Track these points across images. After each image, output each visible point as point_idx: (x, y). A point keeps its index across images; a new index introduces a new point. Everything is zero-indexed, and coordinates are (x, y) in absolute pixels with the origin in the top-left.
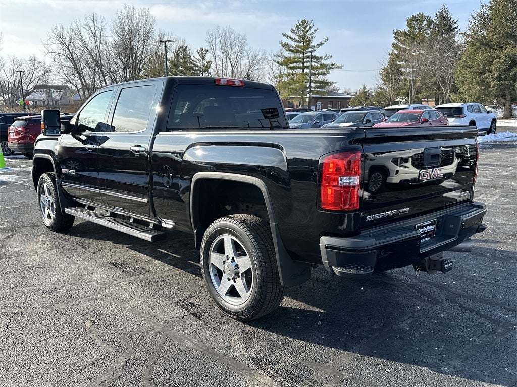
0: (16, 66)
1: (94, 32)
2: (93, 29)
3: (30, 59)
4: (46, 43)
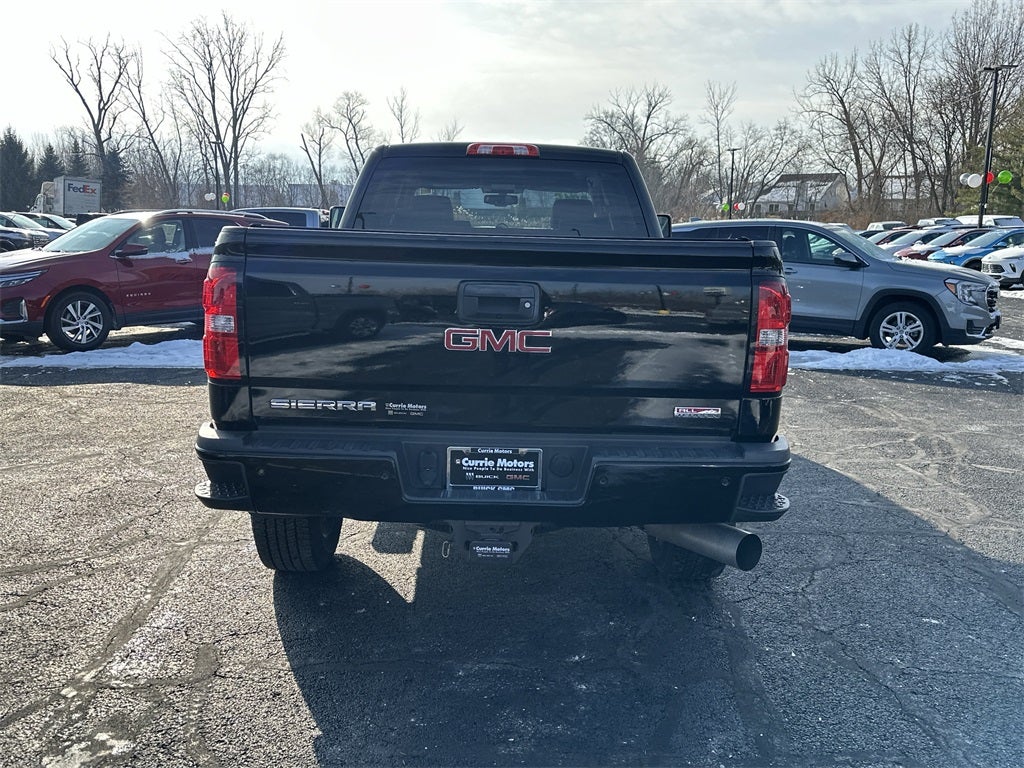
0: (751, 141)
1: (906, 62)
2: (905, 57)
3: (777, 125)
4: (802, 94)
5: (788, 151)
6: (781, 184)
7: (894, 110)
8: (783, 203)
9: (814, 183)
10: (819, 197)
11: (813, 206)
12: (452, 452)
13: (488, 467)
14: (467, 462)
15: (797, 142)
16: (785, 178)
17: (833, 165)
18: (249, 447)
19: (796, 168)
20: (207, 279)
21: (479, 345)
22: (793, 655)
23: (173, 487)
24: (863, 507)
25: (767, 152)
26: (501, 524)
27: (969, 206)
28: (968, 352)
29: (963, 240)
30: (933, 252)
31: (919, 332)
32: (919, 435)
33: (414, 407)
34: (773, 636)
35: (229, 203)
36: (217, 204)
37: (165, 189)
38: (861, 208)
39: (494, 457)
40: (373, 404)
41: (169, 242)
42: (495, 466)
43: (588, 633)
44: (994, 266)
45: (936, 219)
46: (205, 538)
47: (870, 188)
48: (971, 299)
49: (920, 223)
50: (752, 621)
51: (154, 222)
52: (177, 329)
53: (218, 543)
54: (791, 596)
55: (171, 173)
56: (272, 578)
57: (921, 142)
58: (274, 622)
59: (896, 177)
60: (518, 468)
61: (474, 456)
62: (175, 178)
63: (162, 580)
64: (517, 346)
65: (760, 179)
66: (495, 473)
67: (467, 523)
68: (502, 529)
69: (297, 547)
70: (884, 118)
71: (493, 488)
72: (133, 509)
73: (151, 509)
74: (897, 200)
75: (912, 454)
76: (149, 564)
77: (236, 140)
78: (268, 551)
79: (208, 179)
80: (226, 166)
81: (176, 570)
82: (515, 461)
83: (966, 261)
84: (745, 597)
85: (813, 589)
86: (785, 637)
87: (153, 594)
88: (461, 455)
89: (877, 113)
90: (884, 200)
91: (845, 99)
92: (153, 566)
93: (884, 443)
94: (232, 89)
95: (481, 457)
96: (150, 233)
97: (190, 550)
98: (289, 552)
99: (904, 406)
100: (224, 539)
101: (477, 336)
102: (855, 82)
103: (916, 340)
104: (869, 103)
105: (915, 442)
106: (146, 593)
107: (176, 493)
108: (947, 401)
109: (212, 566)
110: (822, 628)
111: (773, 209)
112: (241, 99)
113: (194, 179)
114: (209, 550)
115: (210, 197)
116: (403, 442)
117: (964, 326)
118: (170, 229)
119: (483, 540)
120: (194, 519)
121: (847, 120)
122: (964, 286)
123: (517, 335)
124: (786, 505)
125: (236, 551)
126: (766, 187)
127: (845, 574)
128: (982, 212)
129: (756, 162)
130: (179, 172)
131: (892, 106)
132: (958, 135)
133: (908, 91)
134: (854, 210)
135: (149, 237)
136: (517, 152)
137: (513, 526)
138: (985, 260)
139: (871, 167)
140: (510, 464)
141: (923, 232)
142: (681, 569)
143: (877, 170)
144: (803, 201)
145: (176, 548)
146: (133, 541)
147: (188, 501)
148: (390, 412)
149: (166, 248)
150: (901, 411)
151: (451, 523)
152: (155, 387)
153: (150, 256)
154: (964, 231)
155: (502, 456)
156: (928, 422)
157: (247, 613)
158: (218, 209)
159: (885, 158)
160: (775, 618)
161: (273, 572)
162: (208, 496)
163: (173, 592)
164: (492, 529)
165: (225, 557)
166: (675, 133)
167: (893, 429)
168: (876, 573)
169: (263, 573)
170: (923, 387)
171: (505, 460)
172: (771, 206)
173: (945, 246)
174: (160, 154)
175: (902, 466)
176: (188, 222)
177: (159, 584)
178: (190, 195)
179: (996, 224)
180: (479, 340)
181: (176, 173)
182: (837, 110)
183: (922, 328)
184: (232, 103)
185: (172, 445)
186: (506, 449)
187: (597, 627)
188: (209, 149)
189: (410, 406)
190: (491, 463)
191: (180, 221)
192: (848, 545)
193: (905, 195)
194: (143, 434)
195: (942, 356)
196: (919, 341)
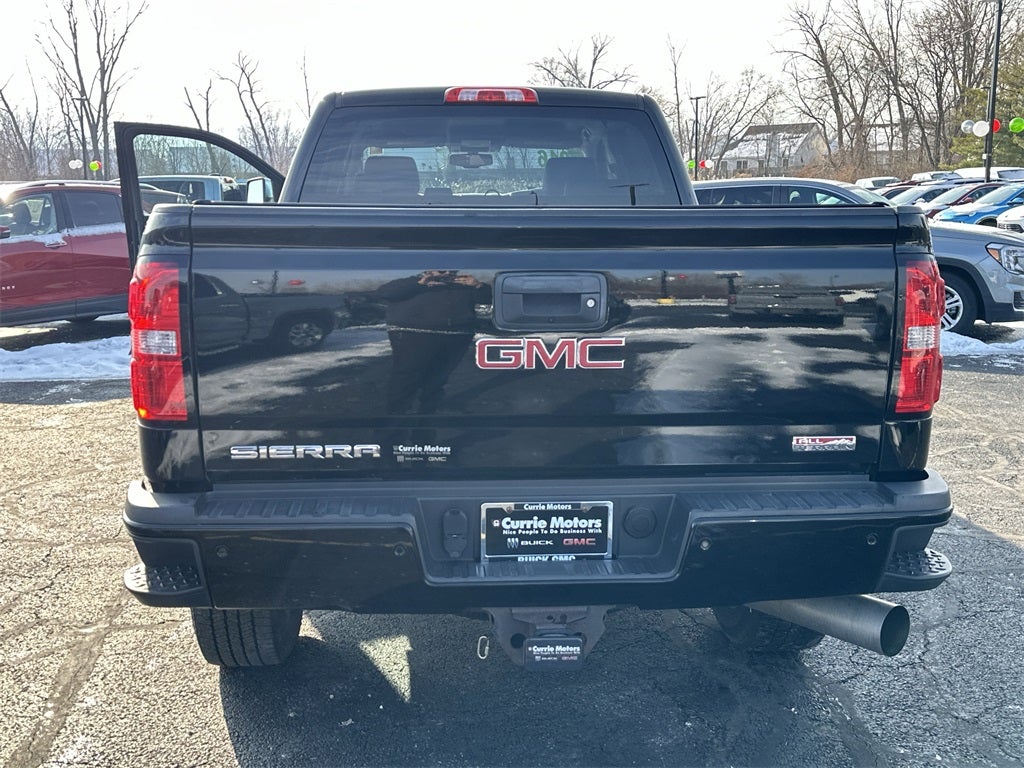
5: (756, 99)
6: (749, 137)
7: (875, 49)
8: (753, 158)
9: (787, 135)
10: (793, 150)
11: (786, 161)
12: (488, 510)
13: (539, 529)
14: (508, 523)
15: (766, 87)
16: (754, 130)
17: (809, 114)
18: (204, 518)
19: (766, 118)
20: (134, 280)
21: (524, 360)
22: (938, 758)
23: (65, 547)
24: (957, 537)
25: (732, 100)
26: (562, 609)
27: (965, 157)
28: (1011, 330)
29: (972, 196)
30: (939, 211)
31: (958, 308)
32: (991, 437)
33: (433, 449)
34: (903, 730)
35: (99, 171)
36: (86, 173)
37: (19, 157)
38: (843, 163)
39: (546, 516)
40: (375, 448)
41: (35, 221)
42: (548, 528)
43: (659, 741)
44: (1011, 225)
45: (932, 173)
46: (118, 621)
47: (852, 139)
48: (1018, 267)
49: (916, 177)
50: (869, 709)
51: (15, 198)
52: (48, 330)
53: (137, 627)
54: (908, 669)
55: (26, 136)
56: (217, 677)
57: (908, 84)
58: (229, 747)
59: (880, 126)
60: (579, 528)
61: (519, 514)
62: (31, 143)
63: (67, 687)
64: (577, 360)
65: (726, 131)
66: (548, 537)
67: (515, 610)
68: (564, 617)
69: (255, 637)
70: (865, 58)
71: (545, 558)
72: (15, 582)
73: (41, 580)
74: (883, 153)
75: (992, 463)
76: (46, 663)
77: (104, 95)
78: (212, 642)
79: (71, 143)
80: (94, 128)
81: (84, 671)
82: (576, 519)
83: (979, 220)
84: (851, 674)
85: (933, 658)
86: (920, 732)
87: (57, 710)
88: (499, 514)
89: (857, 52)
90: (868, 152)
91: (820, 38)
92: (51, 666)
93: (954, 449)
94: (99, 35)
95: (529, 516)
96: (11, 211)
97: (100, 639)
98: (242, 645)
99: (961, 399)
100: (144, 621)
101: (522, 348)
102: (832, 17)
103: (954, 317)
104: (848, 41)
105: (990, 446)
106: (46, 709)
107: (71, 555)
108: (1009, 393)
109: (132, 662)
110: (963, 715)
111: (742, 166)
112: (109, 47)
113: (53, 143)
114: (125, 638)
115: (77, 164)
116: (419, 499)
117: (1010, 300)
118: (36, 206)
119: (541, 636)
120: (99, 593)
121: (823, 60)
122: (1008, 252)
123: (578, 345)
124: (949, 567)
125: (163, 638)
126: (732, 141)
127: (966, 633)
128: (989, 164)
129: (721, 113)
130: (36, 136)
131: (873, 45)
132: (949, 75)
133: (891, 27)
134: (834, 165)
135: (11, 215)
136: (510, 98)
137: (580, 613)
138: (1001, 219)
139: (852, 115)
140: (569, 523)
141: (924, 189)
142: (767, 642)
143: (859, 118)
144: (775, 155)
145: (80, 638)
146: (21, 629)
147: (88, 566)
148: (400, 459)
149: (31, 229)
150: (959, 407)
151: (492, 611)
152: (27, 407)
153: (13, 239)
154: (972, 186)
155: (558, 514)
156: (996, 420)
157: (191, 734)
158: (86, 178)
159: (869, 104)
160: (898, 703)
161: (218, 668)
162: (145, 589)
163: (84, 705)
164: (550, 618)
165: (149, 647)
166: (625, 81)
167: (957, 431)
168: (1003, 630)
169: (204, 671)
170: (976, 375)
171: (561, 519)
172: (739, 163)
173: (952, 204)
174: (11, 114)
175: (984, 479)
176: (59, 195)
177: (63, 693)
178: (49, 163)
179: (1000, 176)
180: (524, 354)
181: (32, 137)
182: (812, 50)
183: (961, 303)
184: (99, 52)
185: (58, 486)
186: (562, 501)
187: (670, 731)
188: (72, 107)
189: (427, 448)
190: (543, 524)
191: (49, 196)
192: (955, 591)
193: (891, 145)
194: (19, 472)
195: (987, 336)
196: (958, 318)
